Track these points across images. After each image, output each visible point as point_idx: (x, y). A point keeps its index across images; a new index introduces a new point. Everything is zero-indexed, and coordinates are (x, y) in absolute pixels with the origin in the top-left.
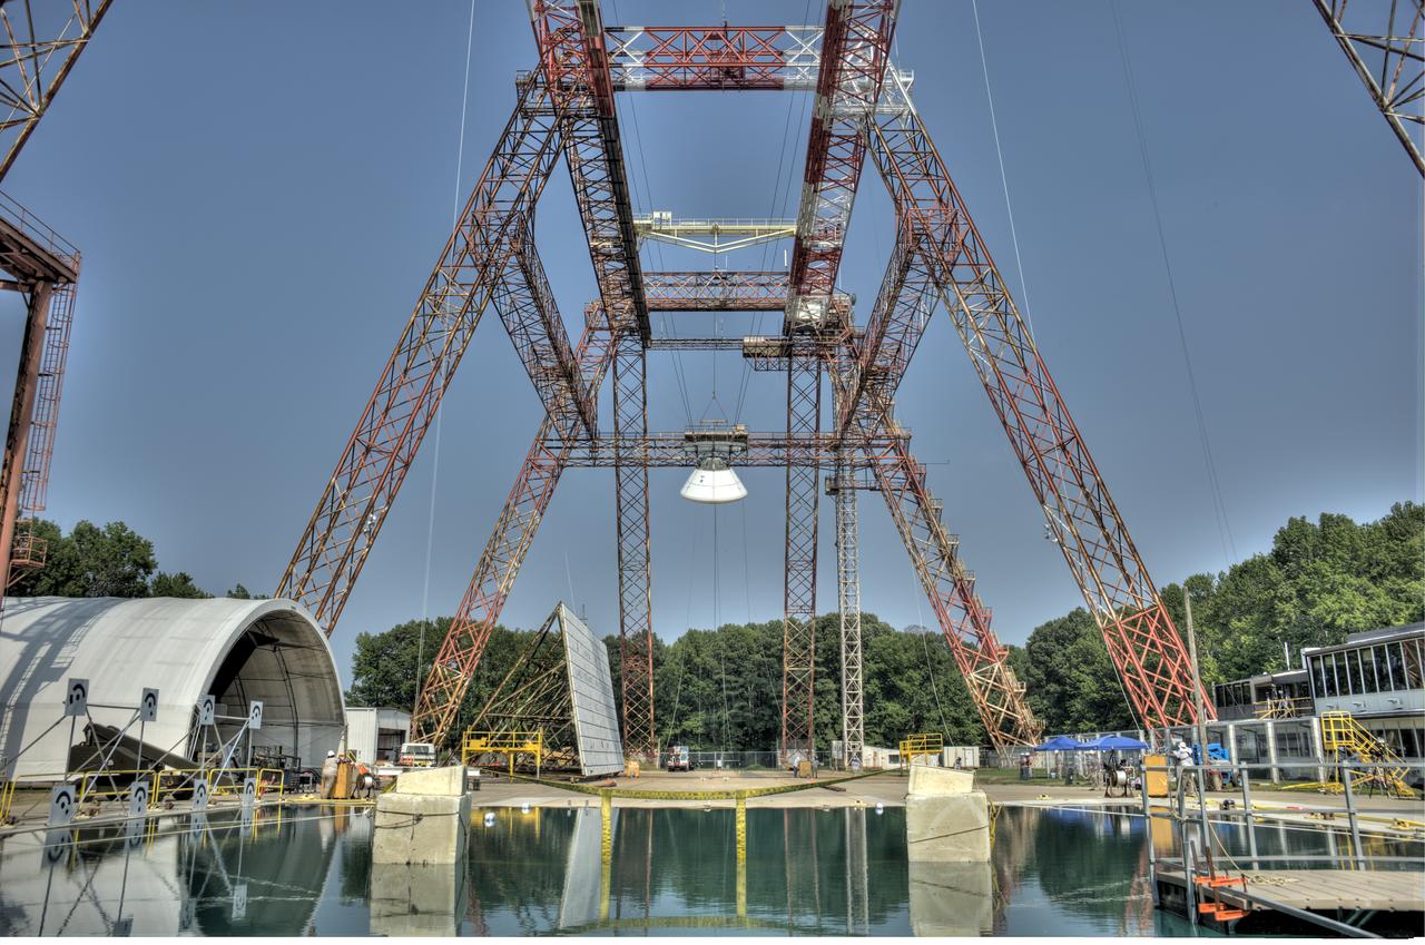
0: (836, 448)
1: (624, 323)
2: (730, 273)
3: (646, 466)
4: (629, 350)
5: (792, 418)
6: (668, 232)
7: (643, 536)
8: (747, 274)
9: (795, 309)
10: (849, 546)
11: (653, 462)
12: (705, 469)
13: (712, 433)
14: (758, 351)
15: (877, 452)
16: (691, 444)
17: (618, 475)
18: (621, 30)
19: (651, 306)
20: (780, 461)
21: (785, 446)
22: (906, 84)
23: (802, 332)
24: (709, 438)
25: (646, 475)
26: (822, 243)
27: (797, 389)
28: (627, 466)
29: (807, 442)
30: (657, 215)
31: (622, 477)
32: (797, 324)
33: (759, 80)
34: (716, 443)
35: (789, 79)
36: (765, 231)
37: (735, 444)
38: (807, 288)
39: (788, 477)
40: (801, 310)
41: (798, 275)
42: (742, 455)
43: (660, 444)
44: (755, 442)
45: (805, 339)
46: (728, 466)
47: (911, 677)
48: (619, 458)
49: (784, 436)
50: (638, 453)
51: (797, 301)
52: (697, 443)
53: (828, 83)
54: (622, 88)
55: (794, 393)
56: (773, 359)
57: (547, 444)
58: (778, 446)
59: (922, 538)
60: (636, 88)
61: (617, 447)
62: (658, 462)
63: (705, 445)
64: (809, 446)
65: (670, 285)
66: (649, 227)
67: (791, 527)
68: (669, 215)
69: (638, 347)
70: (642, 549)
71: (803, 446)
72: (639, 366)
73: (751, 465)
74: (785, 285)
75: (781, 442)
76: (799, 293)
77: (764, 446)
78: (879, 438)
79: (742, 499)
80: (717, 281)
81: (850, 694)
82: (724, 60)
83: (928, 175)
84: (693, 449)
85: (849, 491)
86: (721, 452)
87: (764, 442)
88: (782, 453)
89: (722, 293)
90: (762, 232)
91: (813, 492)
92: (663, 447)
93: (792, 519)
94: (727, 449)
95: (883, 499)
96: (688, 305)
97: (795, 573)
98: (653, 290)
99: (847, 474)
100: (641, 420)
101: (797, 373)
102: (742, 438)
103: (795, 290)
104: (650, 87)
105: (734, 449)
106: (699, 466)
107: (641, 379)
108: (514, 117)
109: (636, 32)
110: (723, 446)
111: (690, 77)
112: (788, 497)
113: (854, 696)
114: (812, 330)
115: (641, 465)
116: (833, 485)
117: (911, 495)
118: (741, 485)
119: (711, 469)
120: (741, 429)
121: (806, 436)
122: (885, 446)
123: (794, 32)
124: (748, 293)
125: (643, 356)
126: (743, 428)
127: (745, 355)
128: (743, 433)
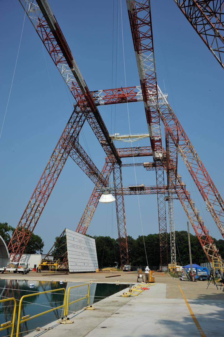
0: (167, 189)
2: (139, 147)
4: (117, 167)
5: (158, 182)
6: (119, 138)
7: (123, 212)
8: (144, 147)
9: (155, 155)
10: (171, 214)
12: (104, 194)
14: (147, 166)
15: (177, 189)
18: (97, 91)
19: (120, 156)
22: (165, 97)
23: (157, 160)
25: (123, 197)
26: (155, 138)
27: (158, 175)
30: (116, 134)
32: (156, 158)
33: (131, 100)
35: (138, 99)
36: (142, 136)
38: (156, 150)
39: (158, 196)
41: (153, 146)
44: (146, 188)
45: (159, 162)
47: (195, 247)
51: (154, 153)
53: (146, 99)
54: (99, 105)
56: (151, 168)
57: (97, 191)
59: (190, 211)
60: (102, 104)
65: (126, 151)
66: (114, 137)
68: (119, 134)
69: (119, 166)
73: (146, 194)
74: (151, 149)
75: (154, 188)
77: (148, 189)
78: (177, 186)
80: (137, 149)
81: (172, 252)
82: (121, 96)
83: (173, 119)
85: (171, 200)
89: (138, 152)
90: (141, 136)
95: (180, 201)
96: (130, 156)
97: (161, 221)
99: (170, 195)
100: (120, 184)
101: (158, 171)
103: (153, 150)
104: (106, 104)
108: (73, 113)
109: (101, 91)
111: (115, 101)
112: (158, 202)
113: (173, 252)
114: (160, 160)
116: (167, 198)
117: (187, 200)
122: (179, 188)
123: (138, 87)
124: (145, 152)
125: (120, 168)
126: (143, 185)
127: (144, 167)
128: (143, 186)
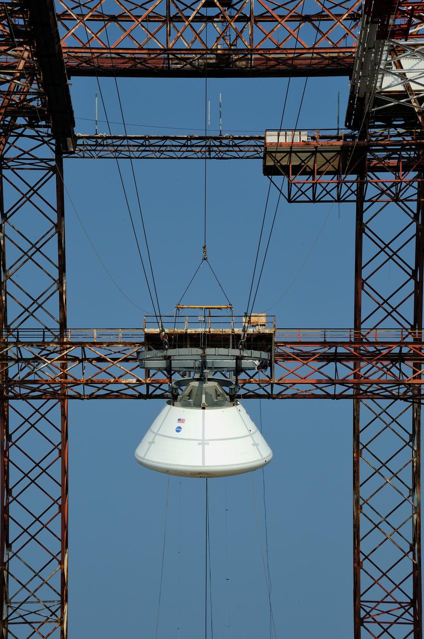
1: (16, 98)
3: (63, 398)
4: (28, 160)
5: (365, 301)
7: (56, 547)
9: (373, 71)
11: (79, 389)
12: (186, 405)
13: (200, 331)
14: (295, 161)
16: (159, 353)
19: (73, 63)
20: (340, 389)
21: (347, 357)
23: (387, 117)
24: (193, 340)
25: (64, 416)
27: (376, 239)
28: (25, 397)
29: (396, 350)
32: (378, 102)
34: (209, 351)
37: (246, 353)
38: (401, 21)
39: (356, 420)
40: (387, 71)
42: (262, 376)
43: (92, 352)
44: (287, 350)
45: (395, 133)
46: (233, 398)
48: (7, 382)
49: (346, 336)
50: (48, 371)
51: (379, 53)
52: (171, 352)
55: (369, 248)
56: (328, 178)
58: (336, 358)
61: (4, 359)
62: (89, 390)
63: (186, 356)
64: (400, 358)
65: (113, 18)
67: (365, 526)
69: (46, 152)
70: (52, 574)
71: (387, 357)
72: (49, 190)
73: (279, 396)
74: (354, 17)
75: (341, 350)
76: (384, 34)
77: (305, 357)
84: (162, 364)
86: (218, 370)
87: (306, 349)
88: (344, 371)
89: (222, 36)
91: (408, 453)
92: (100, 359)
93: (366, 508)
94: (232, 363)
96: (151, 64)
97: (376, 629)
98: (76, 27)
100: (53, 305)
101: (377, 206)
102: (261, 342)
103: (376, 27)
105: (245, 363)
106: (173, 398)
107: (54, 217)
110: (223, 357)
112: (356, 464)
114: (409, 115)
115: (54, 395)
118: (259, 438)
119: (198, 405)
120: (260, 323)
121: (393, 336)
124: (277, 37)
125: (58, 170)
126: (263, 320)
127: (269, 171)
128: (263, 330)
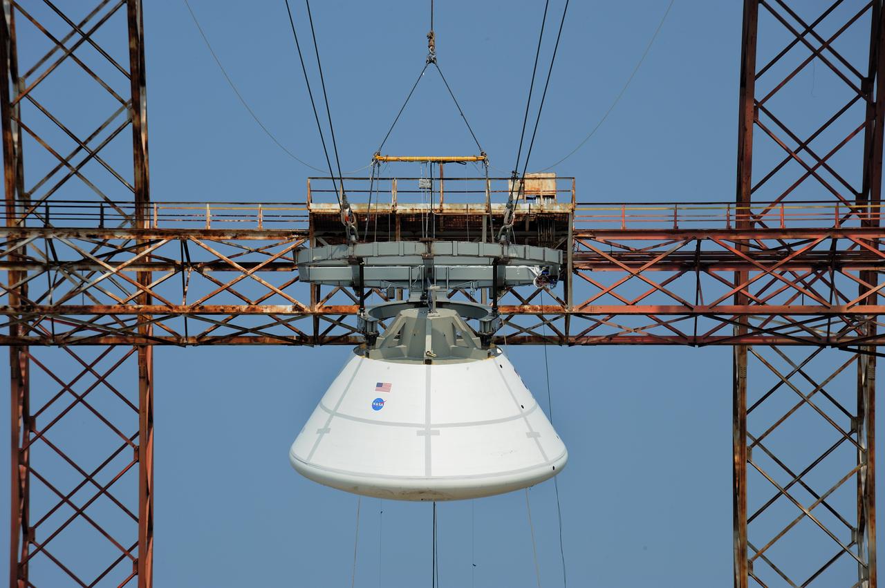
3: (144, 342)
11: (176, 324)
13: (422, 207)
16: (339, 251)
17: (20, 382)
20: (705, 325)
21: (723, 260)
24: (410, 227)
28: (62, 342)
31: (40, 389)
34: (440, 247)
37: (515, 251)
39: (739, 387)
43: (202, 251)
46: (488, 342)
48: (25, 309)
49: (719, 219)
52: (362, 249)
58: (698, 262)
61: (19, 262)
62: (197, 327)
63: (393, 258)
64: (834, 261)
71: (802, 261)
73: (582, 339)
75: (708, 246)
79: (555, 473)
84: (347, 273)
86: (458, 285)
92: (218, 265)
94: (486, 272)
102: (545, 230)
105: (513, 272)
106: (367, 342)
110: (467, 260)
115: (124, 336)
118: (539, 419)
119: (417, 355)
120: (544, 193)
126: (549, 186)
128: (549, 207)
